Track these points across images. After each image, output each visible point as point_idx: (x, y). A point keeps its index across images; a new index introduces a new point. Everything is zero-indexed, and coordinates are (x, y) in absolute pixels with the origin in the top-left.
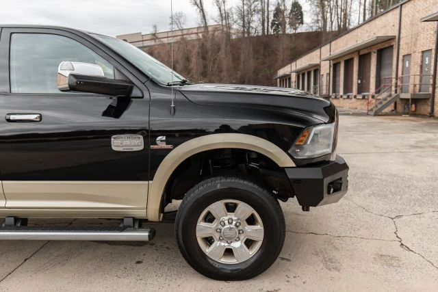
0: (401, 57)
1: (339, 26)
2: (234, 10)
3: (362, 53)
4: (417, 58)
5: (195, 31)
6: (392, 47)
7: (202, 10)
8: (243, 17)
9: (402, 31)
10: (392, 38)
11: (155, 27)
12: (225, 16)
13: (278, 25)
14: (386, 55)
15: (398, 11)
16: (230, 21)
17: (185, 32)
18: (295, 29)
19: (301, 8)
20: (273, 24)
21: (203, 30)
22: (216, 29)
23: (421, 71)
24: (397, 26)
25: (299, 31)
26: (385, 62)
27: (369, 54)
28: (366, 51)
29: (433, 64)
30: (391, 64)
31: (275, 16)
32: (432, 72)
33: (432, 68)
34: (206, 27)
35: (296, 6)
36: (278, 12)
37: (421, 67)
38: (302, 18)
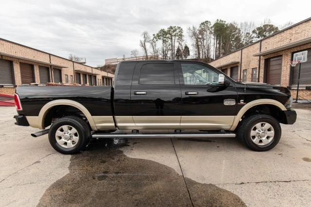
0: (242, 71)
1: (205, 57)
2: (160, 49)
3: (223, 68)
4: (250, 71)
5: (142, 58)
6: (238, 66)
7: (145, 49)
8: (163, 52)
9: (243, 60)
10: (238, 63)
11: (124, 56)
12: (156, 52)
13: (178, 56)
14: (235, 70)
15: (240, 51)
16: (158, 54)
17: (138, 58)
18: (186, 57)
19: (188, 49)
20: (176, 55)
21: (145, 57)
22: (151, 57)
23: (252, 76)
24: (240, 57)
25: (188, 58)
26: (234, 72)
27: (227, 69)
28: (225, 68)
29: (257, 74)
30: (238, 73)
31: (177, 51)
32: (257, 77)
33: (257, 75)
34: (147, 56)
35: (186, 47)
36: (179, 50)
37: (252, 75)
38: (189, 53)
